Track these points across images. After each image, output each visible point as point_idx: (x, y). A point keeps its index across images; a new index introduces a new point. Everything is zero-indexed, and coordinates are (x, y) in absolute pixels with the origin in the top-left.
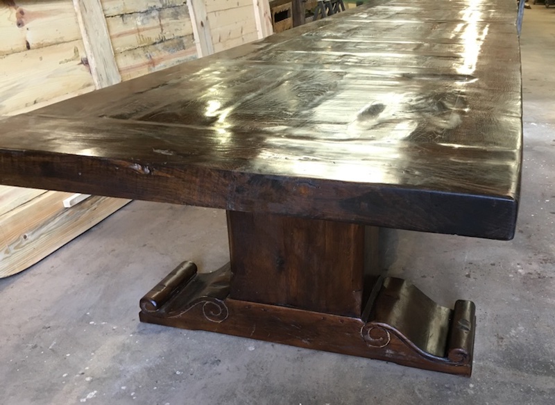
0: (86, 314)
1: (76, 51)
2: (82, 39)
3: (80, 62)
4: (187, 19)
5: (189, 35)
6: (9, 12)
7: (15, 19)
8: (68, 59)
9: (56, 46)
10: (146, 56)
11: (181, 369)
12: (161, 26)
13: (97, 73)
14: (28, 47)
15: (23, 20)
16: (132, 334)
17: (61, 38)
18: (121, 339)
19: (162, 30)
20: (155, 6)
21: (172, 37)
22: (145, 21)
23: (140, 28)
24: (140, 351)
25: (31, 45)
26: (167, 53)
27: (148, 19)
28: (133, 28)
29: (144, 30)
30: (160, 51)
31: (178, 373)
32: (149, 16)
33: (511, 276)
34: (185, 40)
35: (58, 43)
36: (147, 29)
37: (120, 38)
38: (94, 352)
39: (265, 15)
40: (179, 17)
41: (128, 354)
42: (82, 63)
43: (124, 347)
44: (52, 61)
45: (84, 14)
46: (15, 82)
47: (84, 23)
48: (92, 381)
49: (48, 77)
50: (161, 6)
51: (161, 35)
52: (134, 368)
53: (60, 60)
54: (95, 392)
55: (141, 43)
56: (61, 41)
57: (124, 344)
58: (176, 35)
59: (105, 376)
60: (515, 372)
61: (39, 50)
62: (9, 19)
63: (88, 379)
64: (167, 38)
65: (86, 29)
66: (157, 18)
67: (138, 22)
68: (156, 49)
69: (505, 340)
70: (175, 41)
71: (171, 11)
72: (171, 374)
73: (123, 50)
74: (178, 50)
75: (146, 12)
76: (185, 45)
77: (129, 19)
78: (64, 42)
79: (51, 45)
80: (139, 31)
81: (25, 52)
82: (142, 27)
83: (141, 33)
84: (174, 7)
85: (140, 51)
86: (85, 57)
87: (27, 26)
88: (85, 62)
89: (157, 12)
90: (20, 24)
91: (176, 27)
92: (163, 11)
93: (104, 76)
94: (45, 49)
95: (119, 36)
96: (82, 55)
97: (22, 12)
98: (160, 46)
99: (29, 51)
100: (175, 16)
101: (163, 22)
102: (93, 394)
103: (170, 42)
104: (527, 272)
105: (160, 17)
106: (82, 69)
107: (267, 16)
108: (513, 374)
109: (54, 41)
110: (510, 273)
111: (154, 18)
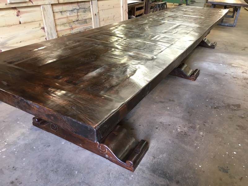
0: (18, 119)
1: (40, 24)
2: (43, 20)
3: (41, 28)
4: (90, 13)
5: (90, 18)
6: (14, 11)
7: (16, 14)
8: (36, 27)
9: (31, 23)
10: (70, 26)
11: (36, 146)
12: (78, 15)
13: (47, 32)
14: (20, 23)
15: (19, 14)
16: (28, 129)
17: (34, 20)
18: (24, 130)
19: (78, 17)
20: (76, 8)
21: (82, 19)
22: (71, 14)
23: (68, 16)
24: (27, 136)
25: (21, 23)
26: (79, 25)
27: (72, 13)
28: (65, 16)
29: (70, 17)
30: (76, 24)
31: (34, 148)
32: (73, 12)
33: (174, 131)
34: (87, 20)
35: (32, 22)
36: (71, 17)
37: (59, 20)
38: (13, 133)
39: (125, 11)
40: (86, 12)
41: (23, 137)
42: (42, 28)
43: (23, 134)
44: (29, 28)
45: (44, 12)
46: (13, 35)
47: (44, 15)
48: (7, 144)
49: (27, 33)
50: (78, 8)
51: (77, 19)
52: (22, 143)
53: (33, 28)
54: (6, 149)
55: (68, 21)
56: (34, 21)
57: (23, 133)
58: (83, 18)
59: (11, 144)
60: (152, 174)
61: (24, 24)
62: (14, 14)
63: (6, 144)
64: (79, 20)
65: (44, 17)
66: (76, 12)
67: (68, 14)
68: (74, 24)
69: (156, 159)
70: (83, 21)
71: (83, 10)
72: (32, 147)
73: (60, 24)
74: (84, 24)
75: (72, 10)
76: (87, 22)
77: (64, 13)
78: (35, 21)
79: (29, 22)
80: (68, 17)
81: (19, 25)
82: (69, 16)
83: (68, 18)
84: (84, 8)
85: (67, 24)
86: (43, 26)
87: (20, 16)
88: (43, 28)
89: (77, 11)
90: (18, 15)
91: (84, 16)
92: (79, 10)
93: (50, 34)
94: (27, 24)
95: (59, 19)
96: (42, 26)
97: (19, 12)
98: (76, 23)
99: (21, 24)
100: (85, 12)
101: (79, 14)
102: (4, 149)
103: (81, 21)
104: (181, 131)
105: (78, 12)
106: (41, 31)
107: (126, 11)
108: (150, 175)
109: (31, 21)
110: (174, 130)
111: (75, 12)
